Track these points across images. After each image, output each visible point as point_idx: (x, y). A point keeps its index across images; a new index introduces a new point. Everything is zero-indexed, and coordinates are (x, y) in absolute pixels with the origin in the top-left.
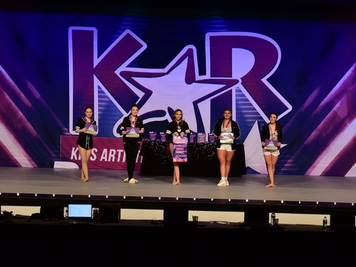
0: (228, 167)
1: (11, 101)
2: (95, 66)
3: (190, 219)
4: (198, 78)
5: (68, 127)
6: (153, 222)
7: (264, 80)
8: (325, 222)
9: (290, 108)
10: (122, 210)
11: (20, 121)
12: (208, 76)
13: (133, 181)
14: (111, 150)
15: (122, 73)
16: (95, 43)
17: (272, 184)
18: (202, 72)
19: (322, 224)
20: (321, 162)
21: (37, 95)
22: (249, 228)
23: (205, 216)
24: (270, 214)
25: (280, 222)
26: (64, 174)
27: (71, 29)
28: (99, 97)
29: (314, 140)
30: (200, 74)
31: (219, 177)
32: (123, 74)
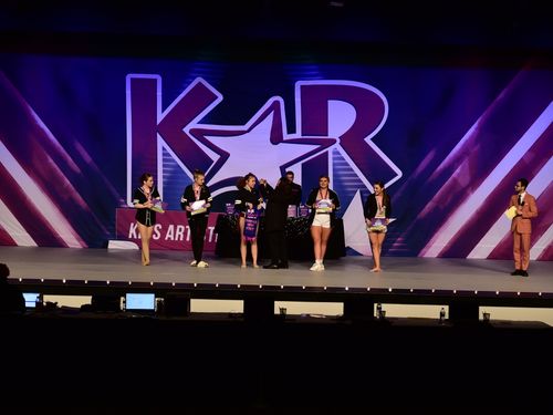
0: (324, 248)
1: (56, 166)
2: (158, 122)
3: (277, 312)
4: (286, 136)
5: (125, 198)
6: (230, 315)
7: (368, 140)
8: (442, 315)
9: (400, 174)
10: (192, 300)
11: (67, 190)
12: (298, 135)
13: (202, 264)
14: (179, 227)
15: (192, 131)
16: (159, 94)
17: (377, 268)
18: (292, 130)
19: (438, 317)
20: (438, 241)
21: (88, 159)
22: (348, 322)
23: (295, 308)
24: (376, 305)
25: (387, 315)
26: (121, 256)
27: (129, 77)
28: (164, 160)
29: (429, 214)
30: (289, 133)
31: (312, 260)
32: (194, 132)
